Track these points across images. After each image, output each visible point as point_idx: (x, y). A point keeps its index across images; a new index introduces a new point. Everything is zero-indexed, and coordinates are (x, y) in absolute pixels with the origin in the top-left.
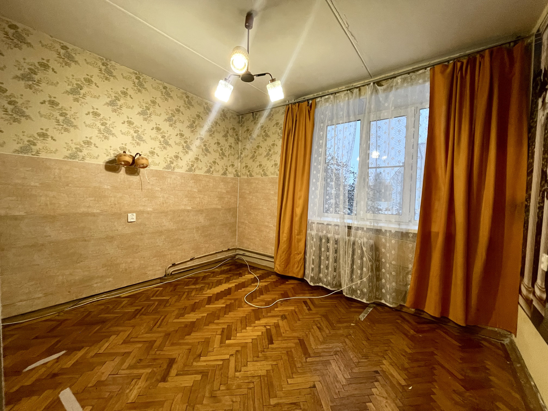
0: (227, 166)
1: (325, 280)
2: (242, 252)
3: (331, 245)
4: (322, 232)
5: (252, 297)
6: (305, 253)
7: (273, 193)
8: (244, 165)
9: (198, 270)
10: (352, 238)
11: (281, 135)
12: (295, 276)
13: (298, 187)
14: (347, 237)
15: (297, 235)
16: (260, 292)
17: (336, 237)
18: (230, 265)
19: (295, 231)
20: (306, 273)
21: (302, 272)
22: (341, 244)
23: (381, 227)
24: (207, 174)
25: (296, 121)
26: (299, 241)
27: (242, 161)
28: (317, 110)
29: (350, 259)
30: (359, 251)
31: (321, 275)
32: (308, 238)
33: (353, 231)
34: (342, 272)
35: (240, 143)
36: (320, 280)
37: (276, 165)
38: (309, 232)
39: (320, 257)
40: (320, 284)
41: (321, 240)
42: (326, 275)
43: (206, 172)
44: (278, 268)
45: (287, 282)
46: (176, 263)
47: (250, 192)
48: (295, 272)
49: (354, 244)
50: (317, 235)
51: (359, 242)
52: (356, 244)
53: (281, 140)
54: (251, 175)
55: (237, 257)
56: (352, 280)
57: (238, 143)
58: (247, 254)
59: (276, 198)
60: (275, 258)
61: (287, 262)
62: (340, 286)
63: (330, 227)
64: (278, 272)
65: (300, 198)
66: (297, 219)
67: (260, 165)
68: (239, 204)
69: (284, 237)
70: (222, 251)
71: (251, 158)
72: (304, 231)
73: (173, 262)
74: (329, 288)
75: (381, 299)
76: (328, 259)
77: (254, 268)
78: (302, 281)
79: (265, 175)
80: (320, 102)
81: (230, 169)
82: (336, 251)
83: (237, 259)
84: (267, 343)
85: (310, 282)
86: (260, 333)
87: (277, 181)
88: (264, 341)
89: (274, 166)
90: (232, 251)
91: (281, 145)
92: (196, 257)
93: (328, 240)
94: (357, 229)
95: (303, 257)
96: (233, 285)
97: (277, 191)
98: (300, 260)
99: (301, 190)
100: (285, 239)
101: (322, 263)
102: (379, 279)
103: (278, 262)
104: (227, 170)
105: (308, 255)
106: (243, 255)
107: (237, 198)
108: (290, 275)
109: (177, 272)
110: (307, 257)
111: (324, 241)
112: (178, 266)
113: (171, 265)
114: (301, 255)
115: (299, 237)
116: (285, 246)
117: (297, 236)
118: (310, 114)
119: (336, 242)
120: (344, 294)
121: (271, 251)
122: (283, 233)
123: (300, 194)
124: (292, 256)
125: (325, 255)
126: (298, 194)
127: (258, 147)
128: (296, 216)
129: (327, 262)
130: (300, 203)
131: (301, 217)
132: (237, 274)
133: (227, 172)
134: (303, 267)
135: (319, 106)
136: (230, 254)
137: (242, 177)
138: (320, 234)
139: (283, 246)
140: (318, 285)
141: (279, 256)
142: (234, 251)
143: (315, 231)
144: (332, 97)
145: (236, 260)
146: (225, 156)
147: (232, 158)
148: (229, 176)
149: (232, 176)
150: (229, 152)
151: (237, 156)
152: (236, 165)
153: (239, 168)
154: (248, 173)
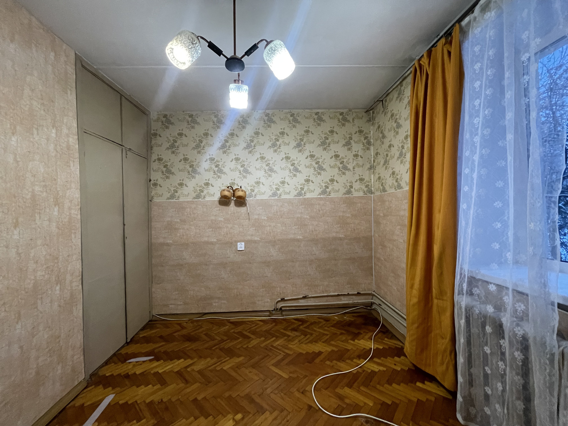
0: (351, 182)
2: (378, 302)
5: (331, 382)
8: (377, 176)
9: (313, 312)
16: (353, 379)
18: (358, 316)
21: (451, 376)
24: (322, 196)
27: (375, 171)
35: (372, 148)
43: (320, 194)
46: (286, 298)
47: (384, 215)
48: (437, 369)
54: (384, 190)
55: (372, 307)
57: (368, 149)
58: (383, 306)
67: (393, 173)
68: (374, 231)
70: (348, 294)
71: (384, 165)
72: (448, 293)
73: (282, 297)
79: (399, 186)
81: (357, 186)
92: (310, 296)
93: (500, 331)
96: (330, 349)
98: (446, 351)
104: (351, 187)
106: (379, 306)
107: (371, 225)
108: (430, 372)
109: (288, 309)
112: (287, 302)
113: (280, 299)
115: (440, 303)
117: (436, 301)
118: (451, 56)
124: (431, 335)
127: (390, 146)
132: (352, 334)
133: (352, 190)
136: (361, 300)
137: (376, 193)
142: (370, 297)
145: (372, 311)
146: (349, 170)
147: (359, 171)
148: (356, 194)
149: (361, 194)
150: (355, 163)
151: (368, 166)
152: (367, 179)
153: (372, 181)
154: (382, 188)
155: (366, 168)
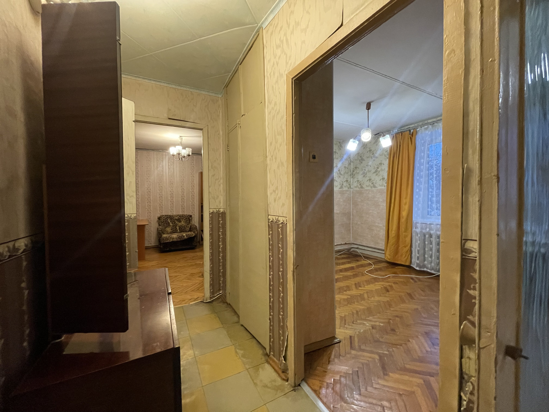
0: (343, 182)
1: (429, 266)
2: (356, 246)
3: (433, 240)
4: (426, 230)
6: (411, 246)
7: (382, 200)
8: (356, 180)
11: (388, 156)
12: (403, 263)
13: (403, 196)
15: (404, 232)
17: (438, 233)
19: (402, 229)
20: (413, 261)
21: (409, 260)
25: (400, 146)
26: (406, 237)
27: (354, 177)
28: (417, 137)
31: (426, 262)
32: (414, 234)
36: (424, 266)
37: (383, 179)
38: (414, 229)
39: (424, 249)
40: (425, 269)
42: (431, 262)
44: (388, 256)
45: (396, 267)
47: (362, 200)
48: (402, 260)
50: (421, 232)
53: (388, 160)
54: (362, 187)
58: (361, 247)
59: (385, 204)
60: (385, 250)
61: (396, 252)
63: (432, 226)
64: (388, 260)
65: (405, 204)
66: (403, 220)
67: (370, 180)
68: (352, 209)
69: (393, 233)
70: (341, 244)
71: (362, 174)
72: (410, 229)
74: (433, 272)
76: (431, 250)
77: (367, 257)
78: (409, 267)
79: (375, 187)
80: (421, 131)
81: (345, 184)
83: (352, 251)
85: (416, 267)
86: (380, 287)
87: (385, 191)
90: (348, 245)
91: (388, 163)
93: (431, 236)
95: (410, 249)
96: (354, 265)
97: (385, 199)
98: (407, 251)
99: (406, 198)
100: (394, 235)
101: (426, 253)
103: (388, 253)
104: (343, 184)
105: (414, 247)
107: (351, 206)
108: (399, 262)
110: (413, 249)
111: (427, 236)
114: (408, 247)
115: (406, 234)
116: (394, 241)
118: (412, 140)
119: (438, 237)
121: (382, 245)
122: (392, 230)
124: (400, 248)
125: (429, 247)
126: (404, 201)
128: (403, 218)
129: (431, 252)
130: (405, 208)
131: (407, 219)
132: (355, 260)
133: (343, 186)
134: (410, 256)
135: (420, 133)
136: (346, 247)
137: (355, 189)
138: (424, 231)
139: (392, 240)
140: (422, 269)
141: (388, 248)
142: (350, 245)
143: (420, 228)
146: (342, 175)
147: (346, 176)
148: (345, 189)
149: (347, 189)
150: (345, 171)
151: (350, 173)
152: (349, 180)
153: (352, 182)
154: (360, 186)
155: (349, 175)
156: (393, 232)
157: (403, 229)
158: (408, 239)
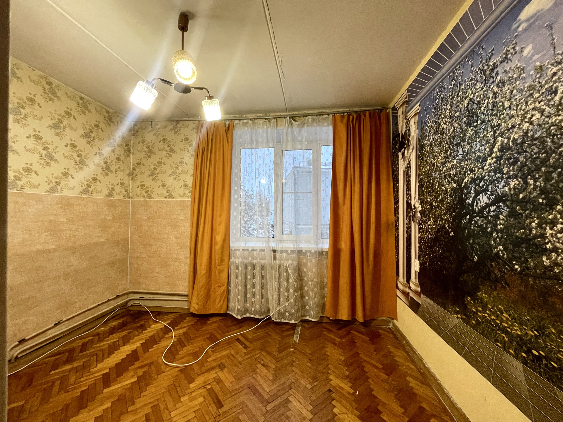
0: (113, 185)
1: (253, 309)
2: (138, 296)
3: (257, 272)
4: (248, 259)
5: (172, 355)
6: (228, 284)
7: (183, 218)
8: (138, 183)
9: (67, 338)
10: (278, 262)
11: (194, 153)
12: (217, 312)
13: (217, 213)
14: (273, 261)
15: (219, 265)
16: (180, 343)
17: (263, 262)
18: (122, 317)
20: (230, 306)
21: (225, 305)
22: (268, 268)
23: (301, 248)
24: (83, 196)
25: (212, 139)
26: (221, 271)
27: (135, 178)
28: (235, 132)
29: (277, 283)
30: (285, 274)
31: (248, 305)
32: (232, 267)
33: (278, 254)
34: (270, 297)
35: (131, 156)
36: (247, 311)
37: (186, 186)
38: (232, 260)
39: (246, 286)
40: (248, 315)
41: (246, 268)
42: (253, 304)
43: (81, 193)
44: (195, 308)
45: (209, 322)
46: (27, 338)
47: (149, 218)
48: (217, 307)
49: (280, 267)
50: (242, 262)
51: (285, 265)
52: (282, 267)
54: (149, 197)
55: (130, 304)
56: (279, 303)
57: (128, 156)
58: (146, 297)
59: (188, 224)
60: (190, 296)
61: (207, 297)
62: (269, 311)
63: (255, 253)
64: (196, 313)
65: (220, 224)
66: (218, 247)
67: (164, 185)
68: (131, 233)
69: (202, 269)
70: (109, 300)
71: (150, 176)
72: (226, 261)
73: (19, 337)
74: (257, 317)
75: (306, 316)
76: (254, 286)
77: (159, 314)
78: (226, 316)
79: (171, 196)
80: (238, 125)
82: (262, 277)
83: (131, 306)
84: (215, 408)
85: (237, 315)
86: (201, 399)
87: (189, 204)
88: (210, 408)
89: (183, 188)
90: (123, 297)
91: (193, 163)
92: (64, 319)
93: (254, 267)
94: (282, 252)
95: (226, 289)
96: (138, 344)
97: (189, 216)
98: (223, 292)
99: (220, 216)
100: (204, 272)
101: (248, 292)
102: (302, 297)
103: (194, 300)
104: (113, 189)
105: (232, 285)
106: (141, 299)
107: (128, 227)
108: (211, 312)
109: (28, 352)
111: (249, 268)
112: (29, 342)
113: (17, 343)
114: (224, 287)
115: (221, 267)
116: (204, 280)
117: (218, 267)
118: (228, 135)
119: (263, 267)
120: (273, 319)
121: (183, 287)
122: (201, 265)
123: (220, 220)
124: (212, 290)
125: (252, 283)
127: (160, 163)
128: (216, 244)
129: (254, 290)
130: (220, 230)
131: (223, 246)
132: (137, 328)
133: (114, 192)
134: (226, 299)
135: (237, 129)
136: (120, 301)
137: (136, 199)
138: (245, 261)
139: (201, 280)
140: (245, 316)
141: (195, 293)
142: (126, 296)
143: (240, 258)
144: (251, 122)
145: (130, 308)
146: (111, 171)
147: (120, 175)
148: (117, 197)
149: (121, 198)
150: (117, 166)
151: (128, 172)
152: (126, 184)
153: (131, 187)
154: (146, 195)
155: (127, 174)
156: (203, 267)
157: (217, 261)
158: (224, 275)
